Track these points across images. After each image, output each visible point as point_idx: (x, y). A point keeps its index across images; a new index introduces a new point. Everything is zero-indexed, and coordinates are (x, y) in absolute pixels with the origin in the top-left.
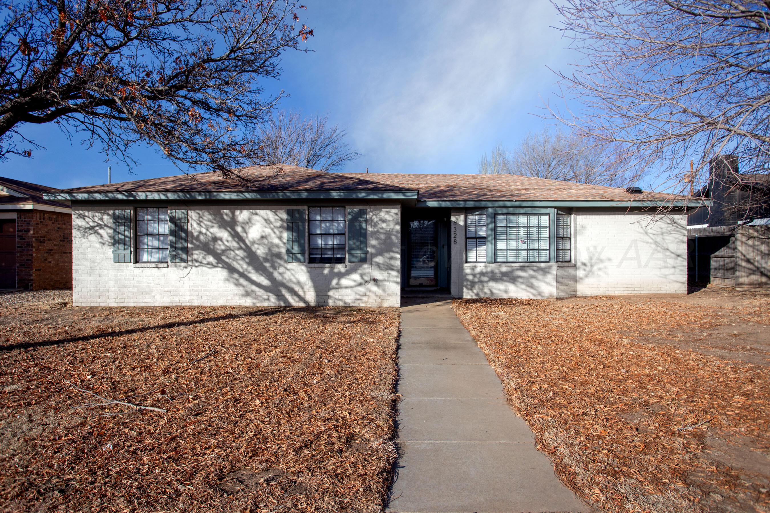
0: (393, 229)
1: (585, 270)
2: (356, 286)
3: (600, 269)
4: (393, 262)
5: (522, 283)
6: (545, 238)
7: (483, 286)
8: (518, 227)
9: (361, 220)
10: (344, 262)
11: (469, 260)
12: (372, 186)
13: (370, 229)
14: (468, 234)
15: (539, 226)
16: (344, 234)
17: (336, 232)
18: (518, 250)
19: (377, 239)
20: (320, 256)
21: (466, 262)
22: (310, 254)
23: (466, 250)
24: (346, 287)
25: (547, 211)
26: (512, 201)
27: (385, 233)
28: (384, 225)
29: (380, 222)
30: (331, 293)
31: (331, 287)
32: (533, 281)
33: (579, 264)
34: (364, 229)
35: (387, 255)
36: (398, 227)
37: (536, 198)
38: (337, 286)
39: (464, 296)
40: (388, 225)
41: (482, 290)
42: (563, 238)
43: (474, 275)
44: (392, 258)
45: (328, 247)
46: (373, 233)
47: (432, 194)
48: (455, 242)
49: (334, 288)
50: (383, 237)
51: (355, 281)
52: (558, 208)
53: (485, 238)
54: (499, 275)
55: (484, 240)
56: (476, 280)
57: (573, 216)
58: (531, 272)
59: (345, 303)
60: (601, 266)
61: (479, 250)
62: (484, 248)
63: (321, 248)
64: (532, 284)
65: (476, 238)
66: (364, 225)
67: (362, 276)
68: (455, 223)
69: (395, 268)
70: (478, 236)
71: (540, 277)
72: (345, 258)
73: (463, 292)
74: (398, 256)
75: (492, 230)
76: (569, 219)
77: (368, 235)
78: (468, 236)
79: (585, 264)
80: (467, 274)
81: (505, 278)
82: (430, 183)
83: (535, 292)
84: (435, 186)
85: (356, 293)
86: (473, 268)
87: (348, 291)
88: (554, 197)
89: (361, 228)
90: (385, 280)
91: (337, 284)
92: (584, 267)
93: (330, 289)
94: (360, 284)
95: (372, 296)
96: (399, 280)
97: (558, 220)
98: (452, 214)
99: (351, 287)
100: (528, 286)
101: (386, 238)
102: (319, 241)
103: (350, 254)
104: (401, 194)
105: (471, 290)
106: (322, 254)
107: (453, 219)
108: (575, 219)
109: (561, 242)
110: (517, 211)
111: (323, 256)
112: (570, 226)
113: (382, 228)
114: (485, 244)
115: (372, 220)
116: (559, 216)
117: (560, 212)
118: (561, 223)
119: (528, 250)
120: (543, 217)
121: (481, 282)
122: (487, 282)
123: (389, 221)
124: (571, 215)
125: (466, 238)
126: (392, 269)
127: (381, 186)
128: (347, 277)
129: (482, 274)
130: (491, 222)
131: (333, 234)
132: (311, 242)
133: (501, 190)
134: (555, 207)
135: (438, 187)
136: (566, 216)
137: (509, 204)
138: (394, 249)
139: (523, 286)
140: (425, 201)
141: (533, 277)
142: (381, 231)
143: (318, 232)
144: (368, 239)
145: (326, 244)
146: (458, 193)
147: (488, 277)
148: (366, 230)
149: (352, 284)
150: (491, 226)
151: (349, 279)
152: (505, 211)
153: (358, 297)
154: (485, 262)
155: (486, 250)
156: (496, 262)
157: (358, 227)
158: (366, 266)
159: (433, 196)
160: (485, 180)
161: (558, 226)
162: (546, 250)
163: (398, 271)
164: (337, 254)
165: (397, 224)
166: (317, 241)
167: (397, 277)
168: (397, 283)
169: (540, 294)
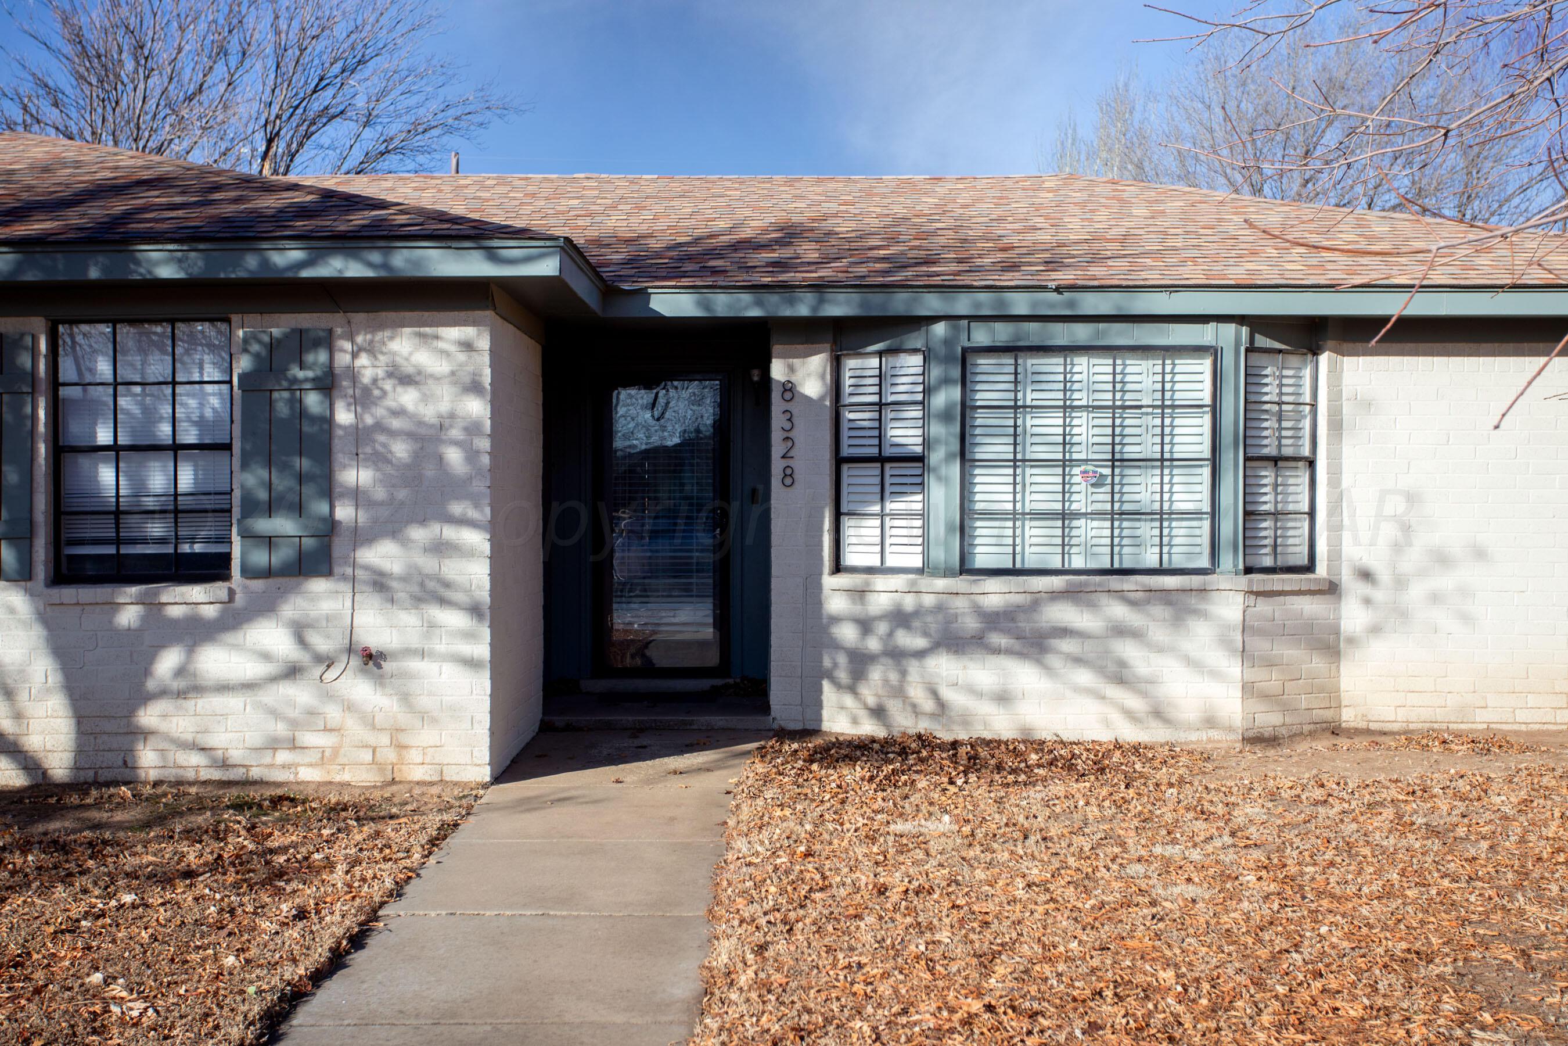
0: (452, 416)
1: (1367, 601)
2: (274, 679)
3: (1435, 598)
4: (453, 569)
5: (1078, 660)
6: (1191, 462)
7: (904, 673)
8: (1067, 408)
9: (301, 374)
10: (226, 577)
11: (851, 558)
12: (359, 219)
13: (344, 416)
14: (845, 442)
15: (1166, 407)
16: (227, 447)
17: (189, 436)
18: (1065, 516)
19: (380, 459)
20: (111, 550)
21: (838, 568)
22: (57, 542)
23: (838, 515)
24: (224, 688)
25: (1205, 334)
26: (1044, 288)
27: (410, 435)
28: (408, 398)
29: (388, 386)
30: (149, 717)
31: (151, 685)
32: (1129, 651)
33: (1346, 577)
34: (314, 419)
35: (418, 534)
36: (477, 408)
37: (1153, 277)
38: (176, 685)
39: (827, 726)
40: (425, 399)
41: (899, 692)
42: (1276, 461)
43: (865, 625)
44: (440, 548)
45: (149, 503)
46: (360, 435)
47: (690, 258)
48: (789, 475)
49: (163, 693)
50: (401, 450)
51: (266, 656)
52: (1256, 323)
53: (920, 459)
54: (971, 624)
55: (914, 469)
56: (873, 644)
57: (1324, 358)
58: (1119, 611)
59: (225, 765)
60: (1445, 582)
61: (894, 515)
62: (914, 502)
63: (118, 513)
64: (1122, 664)
65: (882, 460)
66: (313, 400)
67: (299, 632)
68: (789, 389)
69: (459, 597)
70: (888, 452)
71: (1158, 633)
72: (227, 558)
73: (819, 705)
74: (477, 540)
75: (946, 416)
76: (1307, 372)
77: (337, 444)
78: (846, 451)
79: (1366, 575)
80: (835, 620)
81: (998, 639)
82: (709, 213)
83: (1134, 702)
84: (722, 224)
85: (274, 713)
86: (860, 594)
87: (233, 702)
88: (1237, 273)
89: (301, 413)
90: (409, 652)
91: (180, 672)
92: (1363, 588)
93: (146, 698)
94: (292, 672)
95: (354, 729)
96: (482, 650)
97: (1253, 377)
98: (776, 349)
99: (248, 686)
100: (1100, 670)
101: (418, 456)
102: (106, 475)
103: (247, 535)
104: (476, 254)
105: (852, 689)
106: (118, 542)
107: (778, 370)
108: (1335, 373)
109: (1268, 476)
110: (1061, 334)
111: (125, 550)
112: (1314, 406)
113: (399, 412)
114: (921, 486)
115: (353, 375)
116: (1256, 359)
117: (1261, 341)
118: (1270, 392)
119: (1115, 516)
120: (1185, 365)
121: (897, 655)
122: (920, 654)
123: (437, 379)
124: (1315, 352)
125: (840, 461)
126: (443, 602)
127: (402, 219)
128: (230, 637)
129: (900, 618)
130: (946, 381)
131: (176, 449)
132: (69, 483)
133: (1014, 240)
134: (1240, 319)
135: (731, 230)
136: (1294, 360)
137: (1020, 303)
138: (457, 508)
139: (1084, 677)
140: (643, 294)
141: (1120, 631)
142: (396, 424)
143: (104, 436)
144: (336, 467)
145: (140, 490)
146: (809, 251)
147: (926, 634)
148: (328, 421)
149: (251, 669)
150: (946, 397)
151: (236, 647)
152: (1003, 333)
153: (281, 729)
154: (920, 571)
155: (924, 515)
156: (965, 568)
157: (282, 409)
158: (318, 585)
159: (689, 267)
160: (964, 198)
161: (1252, 404)
162: (1197, 514)
163: (475, 610)
164: (192, 540)
165: (474, 388)
166: (94, 478)
167: (469, 636)
168: (471, 663)
169: (1158, 714)
